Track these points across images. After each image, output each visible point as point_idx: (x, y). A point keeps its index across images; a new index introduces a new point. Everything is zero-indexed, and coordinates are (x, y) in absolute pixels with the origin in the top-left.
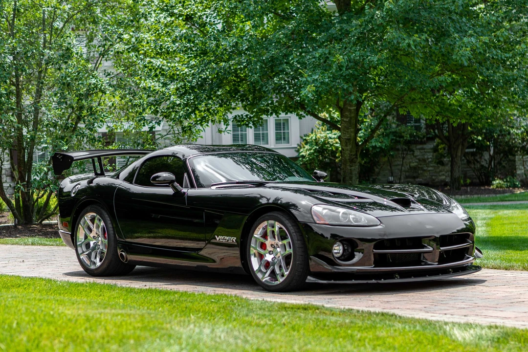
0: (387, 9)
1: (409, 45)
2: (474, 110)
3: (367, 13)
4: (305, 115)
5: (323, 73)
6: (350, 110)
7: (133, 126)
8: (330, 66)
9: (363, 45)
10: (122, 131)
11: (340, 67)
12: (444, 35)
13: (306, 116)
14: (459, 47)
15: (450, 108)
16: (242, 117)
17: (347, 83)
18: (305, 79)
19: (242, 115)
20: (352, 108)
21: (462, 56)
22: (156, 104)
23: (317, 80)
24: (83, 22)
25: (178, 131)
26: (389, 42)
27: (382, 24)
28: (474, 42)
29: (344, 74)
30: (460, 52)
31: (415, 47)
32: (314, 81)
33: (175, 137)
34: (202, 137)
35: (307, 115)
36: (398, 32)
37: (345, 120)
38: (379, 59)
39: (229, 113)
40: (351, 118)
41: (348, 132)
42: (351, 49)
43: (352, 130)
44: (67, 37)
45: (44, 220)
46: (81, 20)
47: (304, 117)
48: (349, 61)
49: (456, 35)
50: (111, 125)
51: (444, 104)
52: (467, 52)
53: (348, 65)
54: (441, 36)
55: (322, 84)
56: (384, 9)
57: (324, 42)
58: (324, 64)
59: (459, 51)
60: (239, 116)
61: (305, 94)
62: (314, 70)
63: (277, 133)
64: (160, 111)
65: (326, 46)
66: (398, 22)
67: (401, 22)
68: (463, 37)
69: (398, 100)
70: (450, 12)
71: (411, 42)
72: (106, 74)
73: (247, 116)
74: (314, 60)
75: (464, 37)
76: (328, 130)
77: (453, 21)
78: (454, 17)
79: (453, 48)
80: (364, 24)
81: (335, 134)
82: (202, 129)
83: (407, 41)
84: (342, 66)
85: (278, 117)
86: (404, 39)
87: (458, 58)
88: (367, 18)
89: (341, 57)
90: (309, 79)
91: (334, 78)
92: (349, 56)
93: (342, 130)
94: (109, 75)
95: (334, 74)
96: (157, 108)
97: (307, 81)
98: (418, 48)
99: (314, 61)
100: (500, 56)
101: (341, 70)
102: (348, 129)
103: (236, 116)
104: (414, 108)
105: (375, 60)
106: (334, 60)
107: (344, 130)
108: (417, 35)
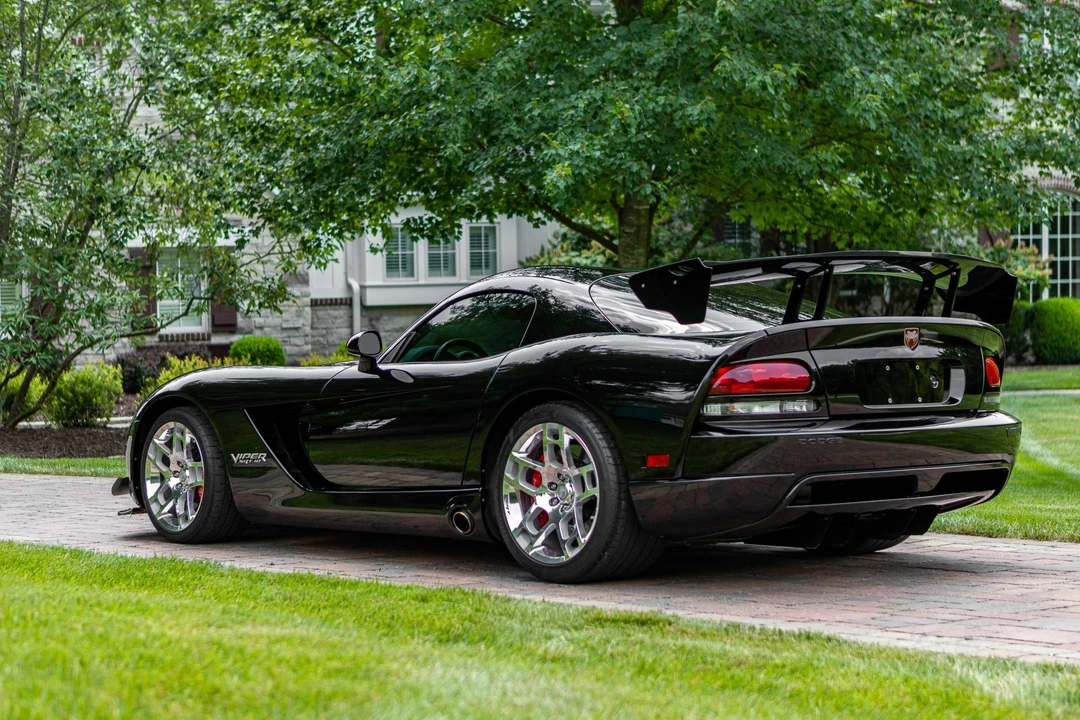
0: (721, 13)
1: (764, 86)
2: (882, 216)
3: (682, 21)
4: (546, 220)
5: (591, 138)
6: (638, 212)
7: (197, 236)
8: (605, 124)
9: (672, 85)
10: (175, 245)
11: (625, 127)
12: (833, 68)
13: (548, 222)
14: (861, 93)
15: (834, 211)
16: (421, 223)
17: (638, 159)
18: (554, 152)
19: (421, 218)
20: (642, 208)
21: (864, 110)
22: (252, 196)
23: (578, 152)
24: (100, 29)
25: (290, 247)
26: (725, 79)
27: (709, 41)
28: (890, 82)
29: (634, 140)
30: (862, 102)
31: (776, 91)
32: (573, 154)
33: (284, 259)
34: (336, 261)
35: (550, 219)
36: (743, 58)
37: (627, 230)
38: (702, 111)
39: (393, 214)
40: (639, 227)
41: (632, 254)
42: (648, 89)
43: (642, 250)
44: (73, 56)
45: (20, 420)
46: (98, 24)
47: (544, 223)
48: (644, 113)
49: (856, 69)
50: (153, 233)
51: (822, 203)
52: (876, 102)
53: (640, 124)
54: (826, 70)
55: (587, 162)
56: (716, 14)
57: (592, 77)
58: (594, 119)
59: (859, 100)
60: (415, 220)
61: (552, 180)
62: (572, 132)
63: (473, 256)
64: (259, 209)
65: (597, 84)
66: (742, 38)
67: (747, 39)
68: (867, 73)
69: (733, 193)
70: (846, 23)
71: (768, 80)
72: (149, 132)
73: (430, 219)
74: (572, 112)
75: (871, 72)
76: (573, 249)
77: (849, 39)
78: (854, 34)
79: (848, 95)
80: (675, 43)
81: (587, 258)
82: (339, 246)
83: (759, 78)
84: (629, 125)
85: (491, 222)
86: (755, 74)
87: (856, 114)
88: (680, 30)
89: (627, 106)
90: (561, 152)
91: (612, 149)
92: (643, 105)
93: (620, 250)
94: (155, 133)
95: (612, 141)
96: (252, 203)
97: (558, 155)
98: (782, 91)
99: (572, 115)
100: (939, 113)
101: (626, 132)
102: (633, 248)
103: (408, 220)
104: (761, 211)
105: (696, 112)
106: (614, 112)
107: (625, 251)
108: (779, 66)
